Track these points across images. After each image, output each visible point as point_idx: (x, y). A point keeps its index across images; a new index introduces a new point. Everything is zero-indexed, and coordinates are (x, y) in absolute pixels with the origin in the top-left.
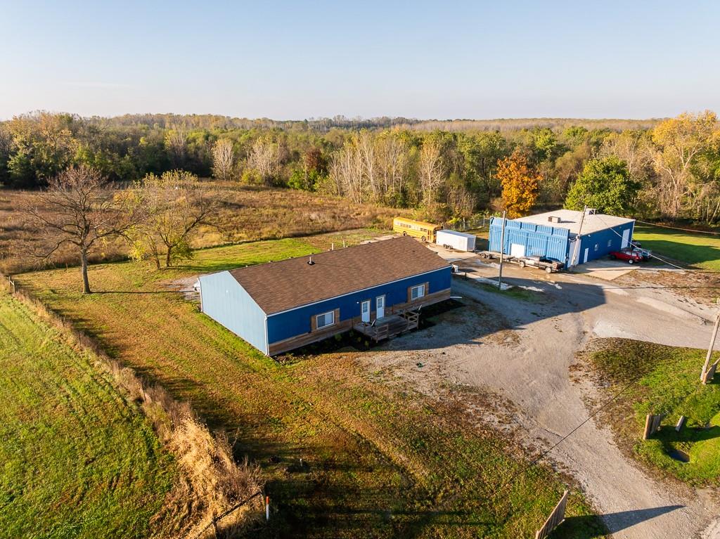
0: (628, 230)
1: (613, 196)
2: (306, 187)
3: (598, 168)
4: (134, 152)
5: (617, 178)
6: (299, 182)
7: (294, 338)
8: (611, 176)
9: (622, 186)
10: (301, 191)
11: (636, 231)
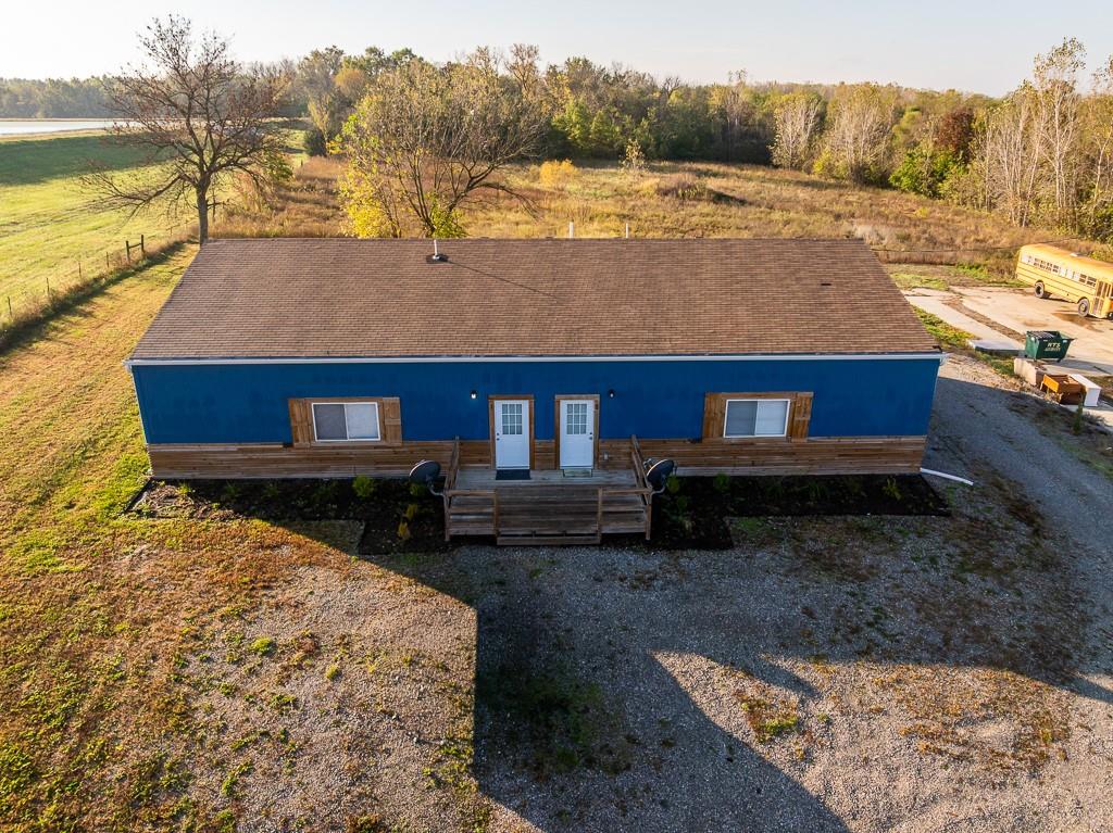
2: (924, 187)
4: (657, 116)
6: (911, 177)
7: (233, 447)
10: (912, 195)
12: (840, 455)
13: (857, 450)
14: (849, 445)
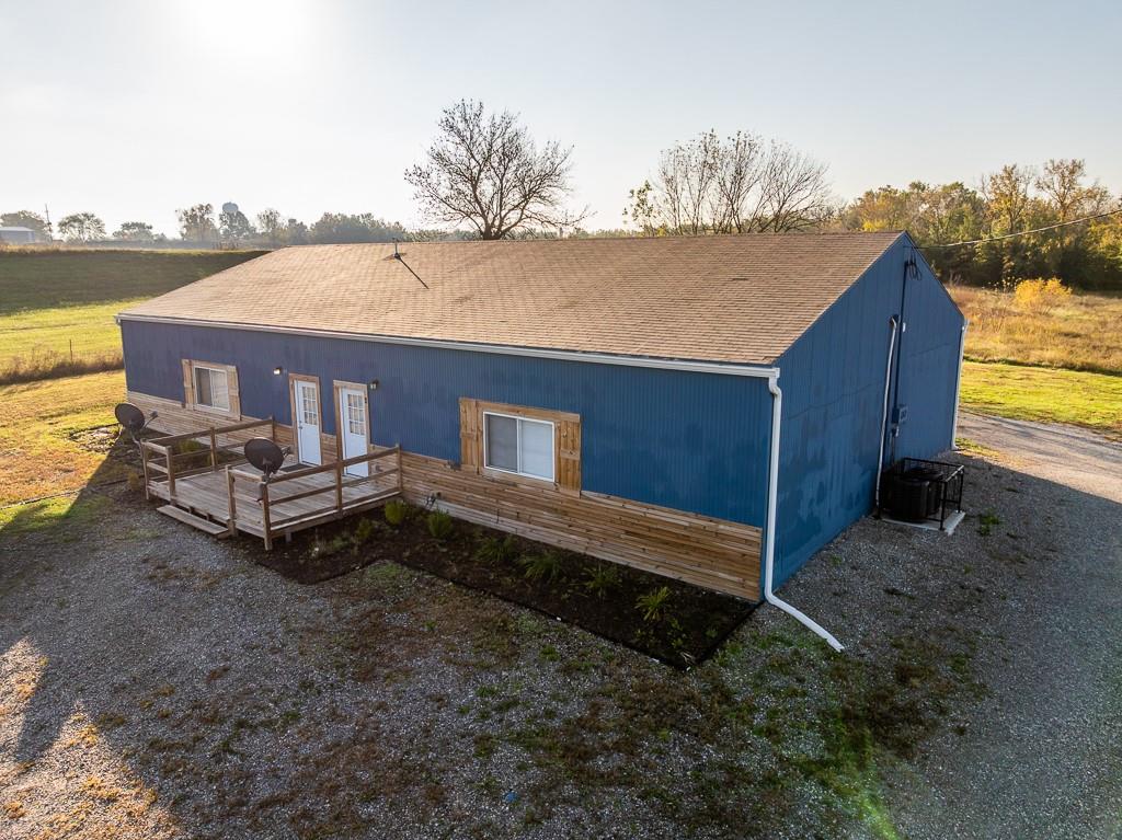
12: (627, 533)
13: (650, 529)
14: (639, 518)
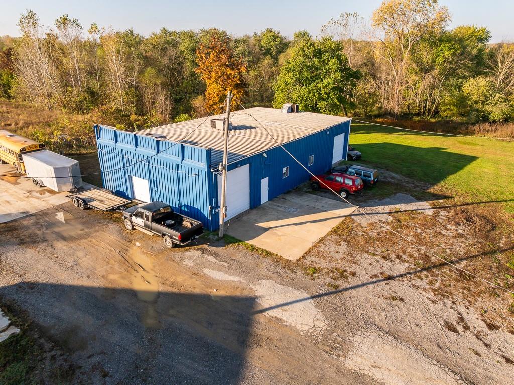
0: (342, 135)
1: (326, 86)
3: (307, 51)
5: (331, 64)
8: (323, 61)
9: (337, 74)
11: (355, 130)
